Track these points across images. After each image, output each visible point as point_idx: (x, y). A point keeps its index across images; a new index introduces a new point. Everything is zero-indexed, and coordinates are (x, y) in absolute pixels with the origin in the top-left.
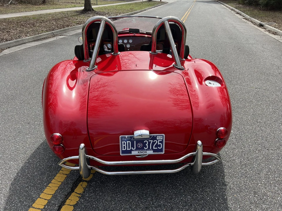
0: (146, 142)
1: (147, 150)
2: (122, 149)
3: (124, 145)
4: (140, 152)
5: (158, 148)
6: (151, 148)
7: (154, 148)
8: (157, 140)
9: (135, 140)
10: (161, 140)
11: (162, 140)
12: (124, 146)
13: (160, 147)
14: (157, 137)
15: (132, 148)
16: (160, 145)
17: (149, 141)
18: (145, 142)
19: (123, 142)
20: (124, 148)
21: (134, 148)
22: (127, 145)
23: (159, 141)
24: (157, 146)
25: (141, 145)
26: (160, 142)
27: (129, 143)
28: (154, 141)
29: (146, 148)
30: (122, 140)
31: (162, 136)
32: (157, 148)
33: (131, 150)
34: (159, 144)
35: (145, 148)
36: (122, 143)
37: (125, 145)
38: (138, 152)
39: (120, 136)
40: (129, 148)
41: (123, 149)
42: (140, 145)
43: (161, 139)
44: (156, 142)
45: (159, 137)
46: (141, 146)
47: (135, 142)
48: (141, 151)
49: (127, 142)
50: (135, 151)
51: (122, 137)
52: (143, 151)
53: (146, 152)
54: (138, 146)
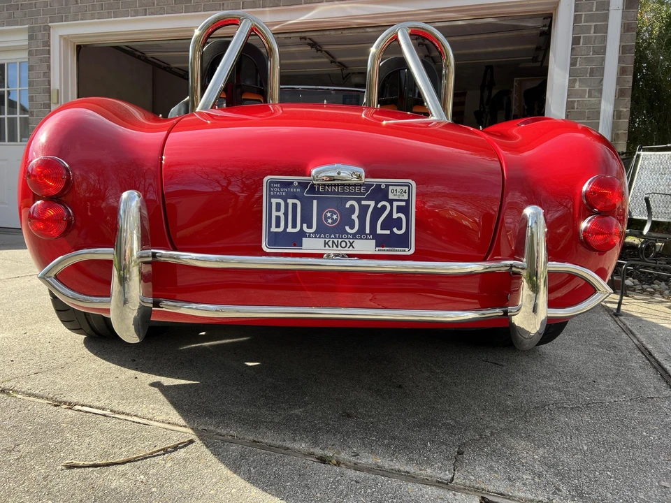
0: (352, 206)
1: (354, 236)
2: (270, 226)
3: (278, 214)
4: (330, 243)
5: (392, 232)
6: (368, 231)
7: (379, 231)
8: (391, 202)
9: (315, 198)
10: (404, 204)
11: (407, 201)
12: (278, 218)
13: (400, 229)
14: (391, 188)
15: (305, 226)
16: (400, 219)
17: (363, 203)
18: (348, 205)
19: (274, 201)
20: (278, 225)
21: (310, 227)
22: (286, 214)
23: (395, 204)
24: (390, 223)
25: (335, 217)
26: (400, 209)
27: (294, 205)
28: (379, 206)
29: (352, 227)
30: (270, 191)
31: (407, 188)
32: (388, 232)
33: (302, 234)
34: (395, 216)
35: (347, 228)
36: (270, 204)
37: (281, 213)
38: (325, 244)
39: (266, 179)
40: (294, 226)
41: (274, 229)
42: (332, 217)
43: (401, 198)
44: (384, 207)
45: (395, 188)
46: (336, 220)
47: (315, 202)
48: (336, 240)
49: (290, 201)
50: (316, 237)
51: (271, 183)
52: (340, 240)
53: (351, 244)
54: (326, 218)
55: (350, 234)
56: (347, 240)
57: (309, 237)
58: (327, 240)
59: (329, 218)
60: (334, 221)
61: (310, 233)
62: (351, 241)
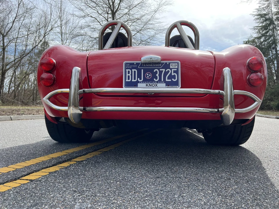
0: (156, 71)
1: (157, 82)
2: (126, 79)
4: (148, 85)
5: (172, 80)
6: (162, 80)
7: (167, 80)
8: (171, 69)
9: (142, 68)
11: (177, 69)
13: (175, 79)
14: (171, 64)
15: (139, 79)
16: (175, 75)
17: (161, 70)
19: (127, 70)
20: (129, 79)
21: (141, 79)
22: (132, 75)
23: (173, 70)
24: (171, 77)
26: (174, 72)
27: (135, 72)
30: (126, 67)
31: (177, 64)
32: (170, 80)
33: (138, 82)
34: (173, 74)
35: (155, 79)
37: (130, 75)
38: (146, 85)
39: (124, 62)
40: (135, 79)
42: (149, 75)
43: (175, 68)
44: (168, 71)
47: (142, 70)
48: (150, 84)
49: (133, 70)
50: (143, 83)
51: (126, 64)
52: (152, 84)
53: (156, 85)
54: (147, 76)
55: (156, 81)
56: (155, 84)
57: (140, 83)
58: (147, 84)
59: (148, 76)
60: (150, 77)
61: (141, 82)
62: (156, 84)
